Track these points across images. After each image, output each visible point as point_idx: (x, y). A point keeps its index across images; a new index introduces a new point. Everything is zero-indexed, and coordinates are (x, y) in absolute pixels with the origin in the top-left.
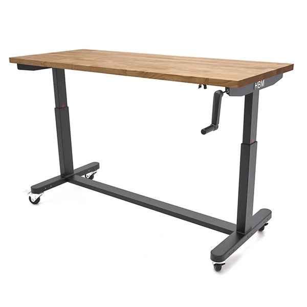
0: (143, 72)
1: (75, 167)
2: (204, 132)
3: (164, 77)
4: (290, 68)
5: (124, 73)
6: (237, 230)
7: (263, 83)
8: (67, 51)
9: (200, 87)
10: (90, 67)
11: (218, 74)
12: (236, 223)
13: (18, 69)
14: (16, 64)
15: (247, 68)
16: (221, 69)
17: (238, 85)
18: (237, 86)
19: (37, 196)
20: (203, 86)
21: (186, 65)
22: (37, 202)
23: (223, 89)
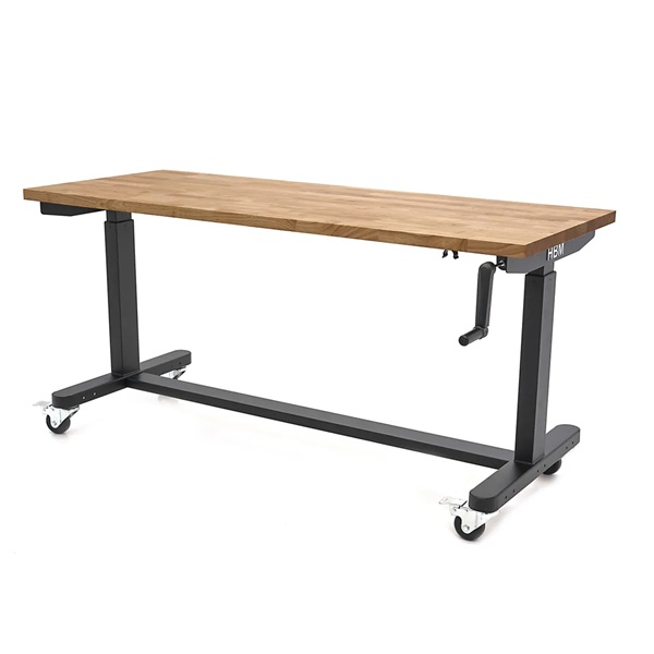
0: (332, 225)
2: (464, 341)
3: (374, 235)
4: (609, 218)
5: (291, 226)
6: (515, 459)
7: (561, 248)
8: (133, 175)
9: (445, 255)
10: (214, 212)
11: (481, 230)
12: (513, 449)
13: (43, 213)
14: (39, 203)
15: (531, 218)
16: (480, 220)
17: (525, 252)
18: (522, 254)
20: (450, 253)
21: (407, 210)
23: (493, 259)
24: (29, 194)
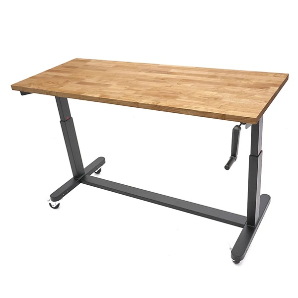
0: (156, 105)
1: (85, 166)
2: (227, 167)
5: (136, 105)
6: (247, 224)
13: (22, 95)
14: (19, 92)
18: (255, 122)
19: (57, 203)
22: (57, 207)
24: (14, 87)
